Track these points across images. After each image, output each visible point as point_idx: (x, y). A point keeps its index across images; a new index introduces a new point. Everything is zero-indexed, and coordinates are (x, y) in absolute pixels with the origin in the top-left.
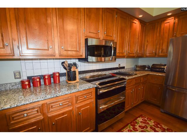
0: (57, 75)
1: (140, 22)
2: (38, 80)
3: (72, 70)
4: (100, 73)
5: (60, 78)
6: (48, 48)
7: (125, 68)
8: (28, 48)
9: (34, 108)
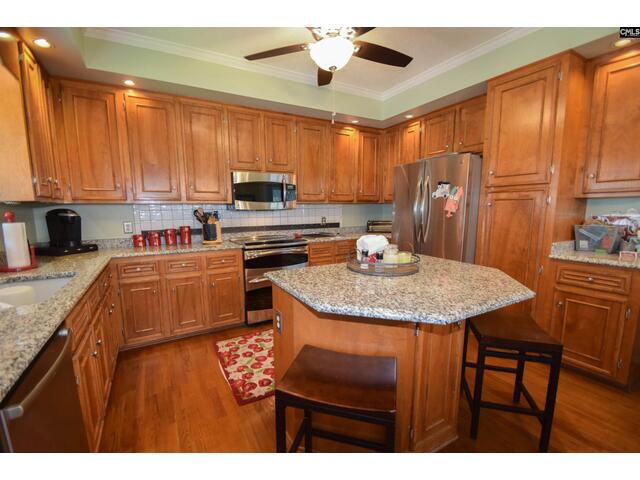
0: (187, 229)
1: (361, 131)
2: (156, 235)
3: (210, 222)
4: (273, 233)
5: (192, 237)
6: (171, 189)
7: (341, 226)
8: (143, 190)
9: (148, 263)
